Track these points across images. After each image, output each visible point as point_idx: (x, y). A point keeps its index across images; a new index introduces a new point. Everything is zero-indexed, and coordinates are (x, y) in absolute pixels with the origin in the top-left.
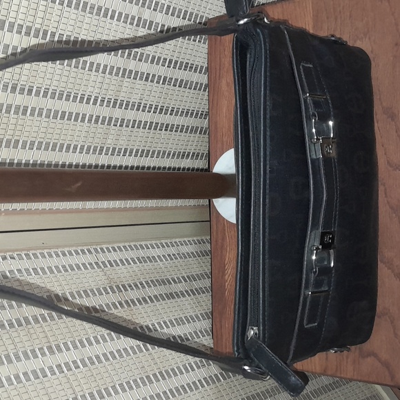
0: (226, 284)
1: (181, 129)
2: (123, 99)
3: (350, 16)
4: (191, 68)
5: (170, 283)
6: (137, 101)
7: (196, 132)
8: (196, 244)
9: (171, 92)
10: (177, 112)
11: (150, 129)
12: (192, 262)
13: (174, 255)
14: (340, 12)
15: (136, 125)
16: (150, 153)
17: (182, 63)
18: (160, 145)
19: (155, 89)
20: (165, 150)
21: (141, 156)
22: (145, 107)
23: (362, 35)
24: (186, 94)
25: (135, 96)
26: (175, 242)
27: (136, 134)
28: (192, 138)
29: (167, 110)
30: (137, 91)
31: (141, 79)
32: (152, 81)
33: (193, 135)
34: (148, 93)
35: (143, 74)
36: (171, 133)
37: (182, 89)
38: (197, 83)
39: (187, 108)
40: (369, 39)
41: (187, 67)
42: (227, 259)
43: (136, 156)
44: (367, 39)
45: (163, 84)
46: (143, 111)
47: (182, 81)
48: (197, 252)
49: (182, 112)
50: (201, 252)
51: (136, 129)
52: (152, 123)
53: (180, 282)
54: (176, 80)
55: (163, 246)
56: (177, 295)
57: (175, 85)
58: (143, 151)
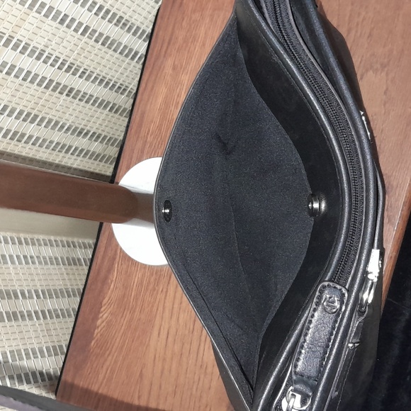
1: (87, 99)
2: (21, 38)
3: (370, 35)
4: (125, 25)
5: (16, 297)
6: (41, 47)
7: (105, 107)
8: (63, 246)
9: (89, 48)
10: (89, 76)
11: (47, 87)
12: (54, 272)
13: (31, 257)
14: (358, 24)
15: (29, 79)
16: (38, 119)
17: (114, 15)
18: (54, 112)
19: (69, 38)
20: (59, 120)
21: (24, 120)
22: (48, 58)
23: (379, 66)
24: (107, 57)
25: (39, 40)
26: (38, 240)
27: (25, 90)
28: (97, 115)
29: (77, 70)
30: (43, 34)
31: (54, 19)
32: (68, 27)
33: (100, 110)
34: (59, 40)
35: (58, 12)
36: (73, 100)
37: (104, 49)
38: (125, 47)
39: (103, 74)
40: (387, 74)
41: (120, 22)
42: (107, 299)
43: (17, 118)
44: (384, 74)
45: (83, 34)
46: (45, 62)
47: (108, 38)
48: (62, 258)
49: (96, 78)
50: (68, 259)
51: (27, 83)
52: (51, 81)
53: (31, 297)
54: (101, 35)
55: (20, 243)
56: (23, 316)
57: (97, 41)
58: (28, 115)
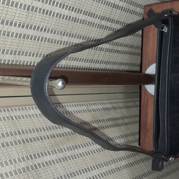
0: (148, 122)
42: (149, 111)
52: (114, 50)
